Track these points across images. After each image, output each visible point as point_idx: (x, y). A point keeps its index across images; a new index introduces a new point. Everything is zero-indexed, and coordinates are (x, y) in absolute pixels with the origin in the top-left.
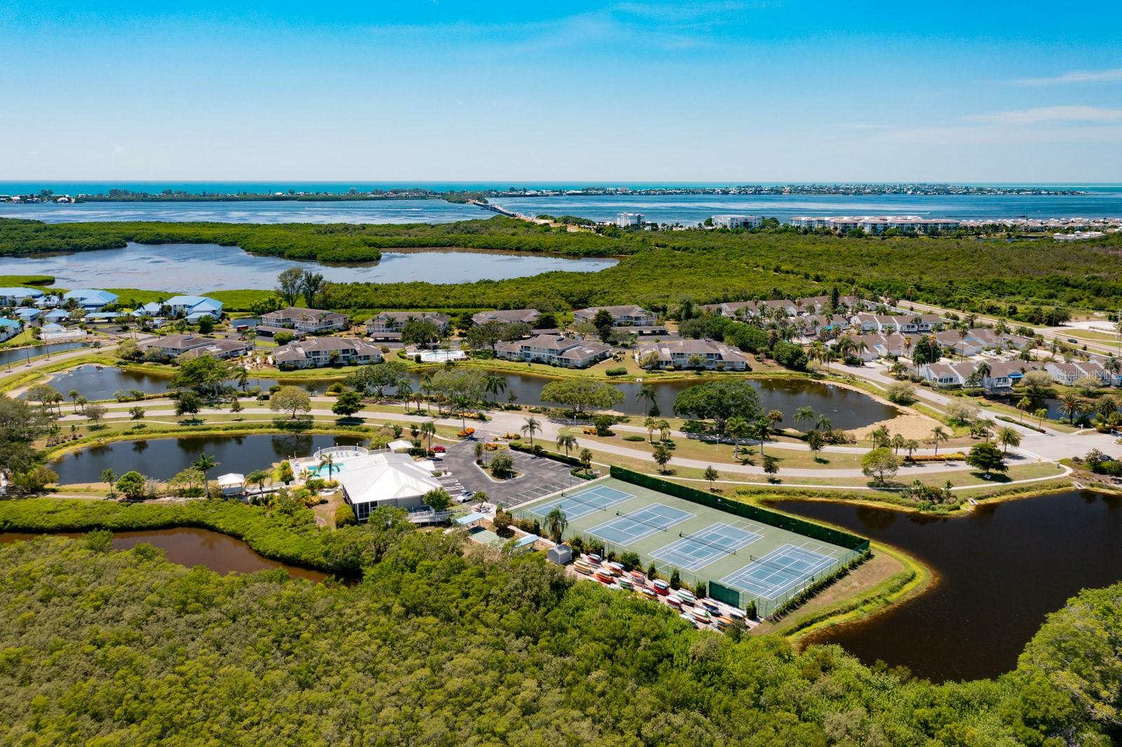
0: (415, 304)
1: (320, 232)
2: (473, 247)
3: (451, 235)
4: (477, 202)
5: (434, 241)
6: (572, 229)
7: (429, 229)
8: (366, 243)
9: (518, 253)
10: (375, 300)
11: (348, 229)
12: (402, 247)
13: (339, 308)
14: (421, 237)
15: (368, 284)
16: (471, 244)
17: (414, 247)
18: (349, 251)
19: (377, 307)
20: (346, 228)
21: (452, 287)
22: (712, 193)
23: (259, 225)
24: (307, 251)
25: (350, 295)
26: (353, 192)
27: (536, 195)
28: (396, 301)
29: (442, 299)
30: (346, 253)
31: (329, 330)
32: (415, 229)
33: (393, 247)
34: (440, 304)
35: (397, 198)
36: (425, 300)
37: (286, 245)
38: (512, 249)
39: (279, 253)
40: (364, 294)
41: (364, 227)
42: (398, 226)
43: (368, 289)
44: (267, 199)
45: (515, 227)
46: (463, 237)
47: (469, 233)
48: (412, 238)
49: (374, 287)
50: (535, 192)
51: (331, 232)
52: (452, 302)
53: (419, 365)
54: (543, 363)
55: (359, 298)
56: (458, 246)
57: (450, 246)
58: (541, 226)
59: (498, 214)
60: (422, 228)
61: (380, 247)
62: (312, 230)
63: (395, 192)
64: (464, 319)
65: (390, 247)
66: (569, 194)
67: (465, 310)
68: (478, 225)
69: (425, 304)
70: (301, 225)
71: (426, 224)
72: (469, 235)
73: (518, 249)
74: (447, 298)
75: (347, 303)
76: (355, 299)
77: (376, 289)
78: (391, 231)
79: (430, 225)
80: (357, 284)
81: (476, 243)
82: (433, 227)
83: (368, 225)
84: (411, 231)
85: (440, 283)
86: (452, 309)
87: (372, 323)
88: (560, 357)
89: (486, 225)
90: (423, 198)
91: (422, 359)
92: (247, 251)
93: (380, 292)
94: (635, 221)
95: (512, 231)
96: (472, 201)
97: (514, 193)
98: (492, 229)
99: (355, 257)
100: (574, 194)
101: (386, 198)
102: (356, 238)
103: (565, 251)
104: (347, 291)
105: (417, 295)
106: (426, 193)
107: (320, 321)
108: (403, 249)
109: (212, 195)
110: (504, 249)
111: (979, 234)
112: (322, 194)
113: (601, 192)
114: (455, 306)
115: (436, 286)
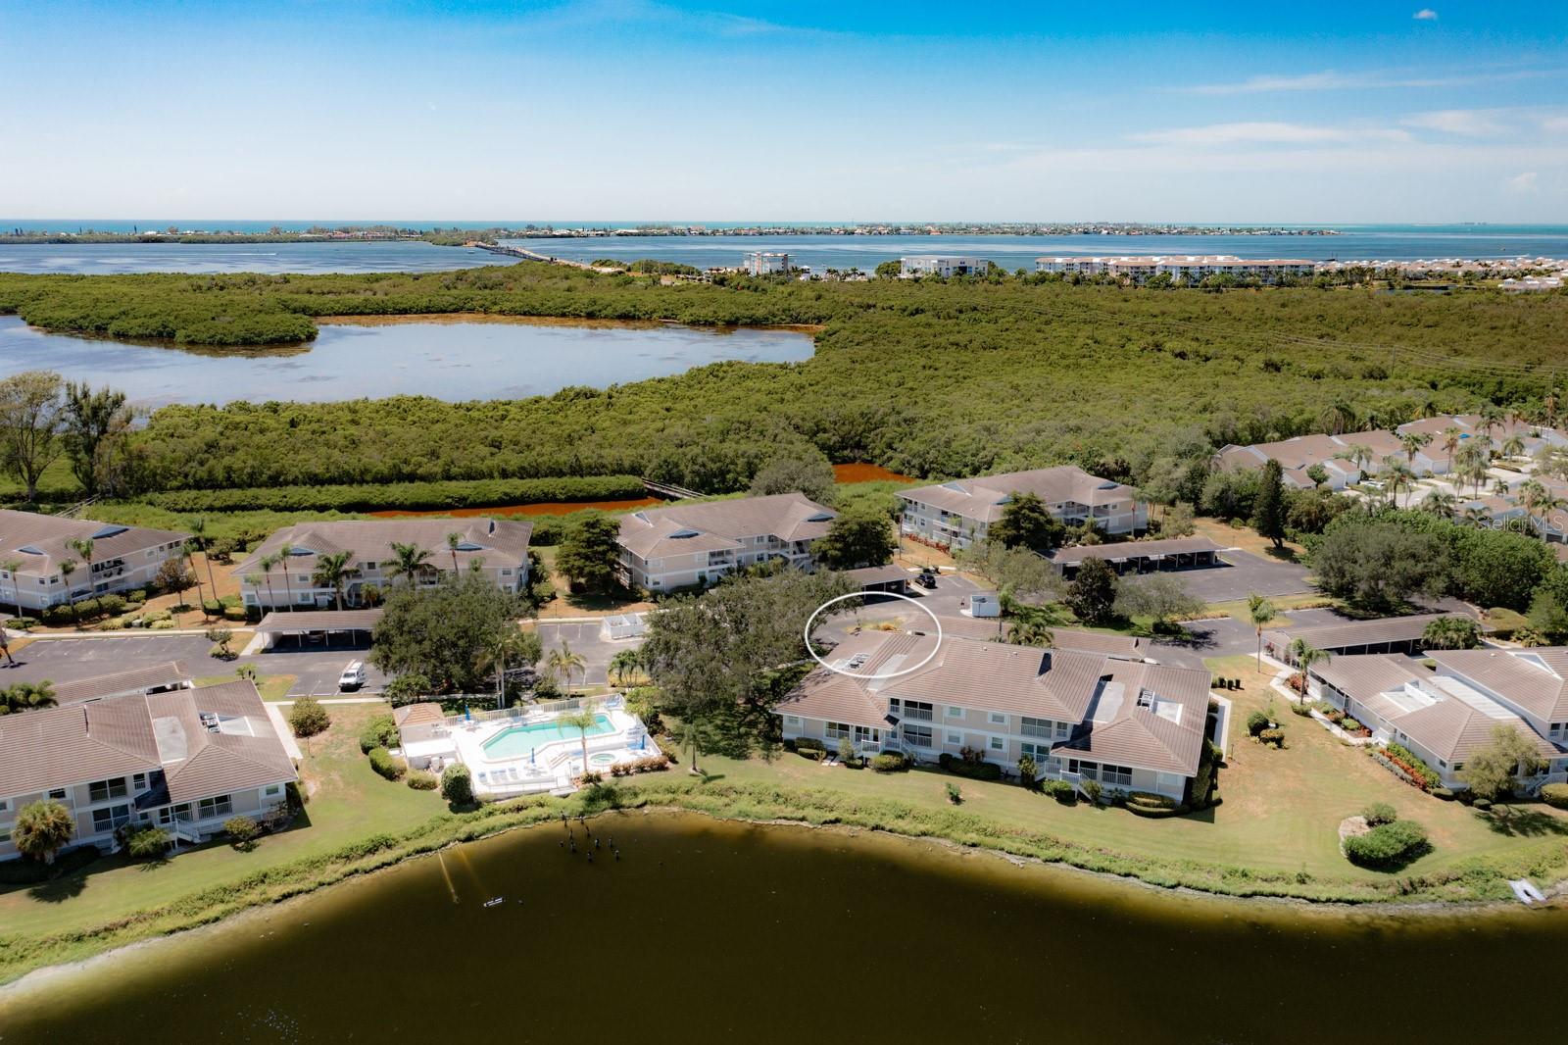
0: (406, 469)
1: (200, 287)
2: (501, 312)
3: (453, 292)
4: (480, 243)
5: (424, 302)
6: (666, 281)
7: (410, 283)
8: (286, 307)
9: (591, 322)
10: (287, 462)
11: (254, 283)
12: (361, 313)
13: (178, 489)
14: (396, 297)
15: (274, 408)
16: (497, 308)
17: (385, 313)
18: (246, 322)
19: (295, 482)
20: (251, 281)
21: (500, 412)
22: (829, 234)
23: (83, 277)
24: (155, 324)
25: (211, 446)
26: (277, 231)
27: (570, 236)
28: (349, 462)
29: (485, 451)
30: (239, 329)
31: (108, 599)
32: (384, 283)
33: (342, 314)
34: (477, 465)
35: (350, 240)
36: (434, 454)
37: (113, 311)
38: (580, 316)
39: (98, 328)
40: (258, 439)
41: (286, 279)
42: (351, 278)
43: (271, 422)
44: (128, 241)
45: (567, 278)
46: (479, 296)
47: (486, 288)
48: (380, 296)
49: (286, 416)
50: (566, 232)
51: (222, 288)
52: (512, 459)
53: (464, 823)
54: (992, 773)
55: (240, 454)
56: (471, 311)
57: (455, 311)
58: (612, 275)
59: (522, 260)
60: (397, 281)
61: (317, 314)
62: (184, 284)
63: (346, 231)
64: (590, 543)
65: (337, 314)
66: (620, 235)
67: (589, 512)
68: (500, 274)
69: (436, 467)
70: (165, 276)
71: (402, 274)
72: (487, 291)
73: (591, 316)
74: (496, 445)
75: (202, 472)
76: (227, 460)
77: (293, 424)
78: (338, 285)
79: (410, 276)
80: (244, 407)
81: (507, 306)
82: (416, 278)
83: (295, 277)
84: (376, 286)
85: (466, 401)
86: (516, 481)
87: (260, 573)
88: (1080, 756)
89: (512, 276)
90: (390, 239)
91: (478, 788)
92: (32, 324)
93: (303, 431)
94: (779, 266)
95: (566, 284)
96: (472, 244)
97: (533, 232)
98: (526, 281)
99: (260, 335)
100: (626, 235)
101: (331, 239)
102: (269, 297)
103: (686, 316)
104: (209, 433)
105: (411, 441)
106: (396, 232)
107: (67, 571)
108: (363, 318)
109: (31, 234)
110: (564, 315)
111: (1351, 283)
112: (224, 234)
113: (666, 232)
114: (523, 473)
115: (457, 407)
